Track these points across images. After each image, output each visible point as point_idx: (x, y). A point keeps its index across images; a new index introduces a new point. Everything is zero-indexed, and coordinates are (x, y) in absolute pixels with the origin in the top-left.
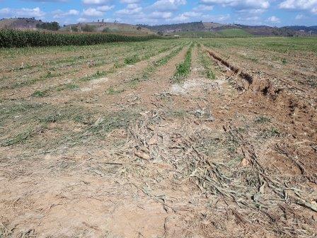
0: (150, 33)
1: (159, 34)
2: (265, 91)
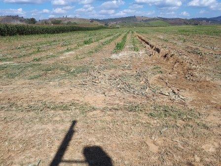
1: (105, 25)
2: (165, 56)
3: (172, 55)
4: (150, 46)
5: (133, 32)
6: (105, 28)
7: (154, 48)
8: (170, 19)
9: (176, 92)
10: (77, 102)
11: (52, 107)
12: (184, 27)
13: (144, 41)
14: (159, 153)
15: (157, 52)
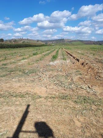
0: (42, 43)
1: (46, 44)
2: (83, 64)
3: (87, 63)
4: (73, 57)
5: (62, 49)
6: (46, 45)
7: (75, 59)
8: (85, 41)
9: (91, 87)
10: (30, 92)
11: (14, 95)
12: (93, 46)
13: (69, 54)
14: (82, 127)
15: (77, 61)
